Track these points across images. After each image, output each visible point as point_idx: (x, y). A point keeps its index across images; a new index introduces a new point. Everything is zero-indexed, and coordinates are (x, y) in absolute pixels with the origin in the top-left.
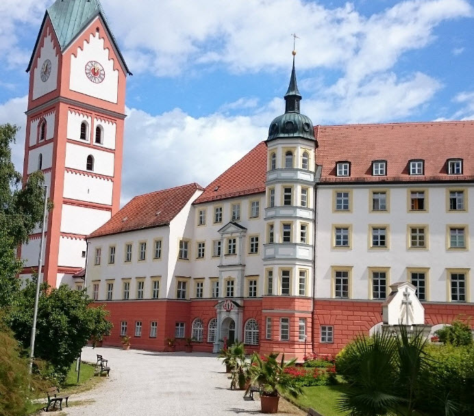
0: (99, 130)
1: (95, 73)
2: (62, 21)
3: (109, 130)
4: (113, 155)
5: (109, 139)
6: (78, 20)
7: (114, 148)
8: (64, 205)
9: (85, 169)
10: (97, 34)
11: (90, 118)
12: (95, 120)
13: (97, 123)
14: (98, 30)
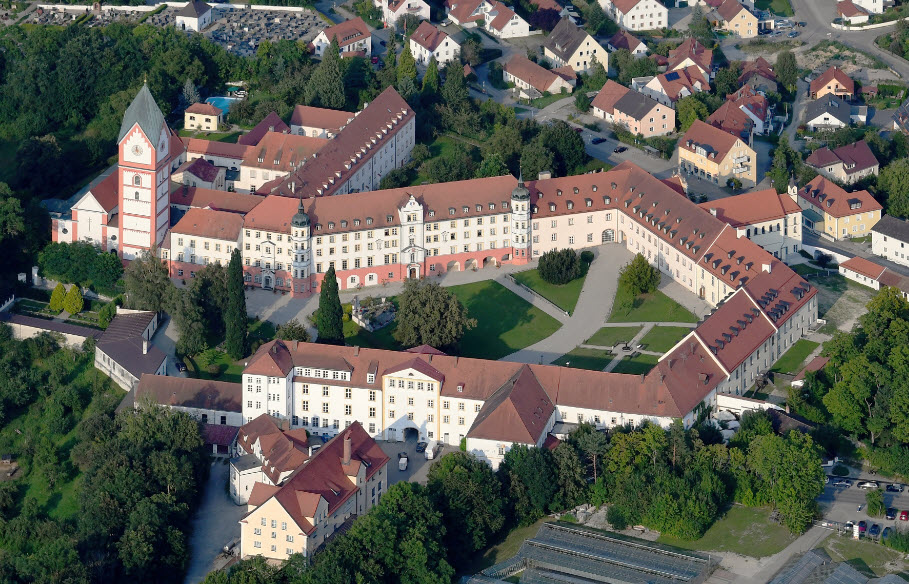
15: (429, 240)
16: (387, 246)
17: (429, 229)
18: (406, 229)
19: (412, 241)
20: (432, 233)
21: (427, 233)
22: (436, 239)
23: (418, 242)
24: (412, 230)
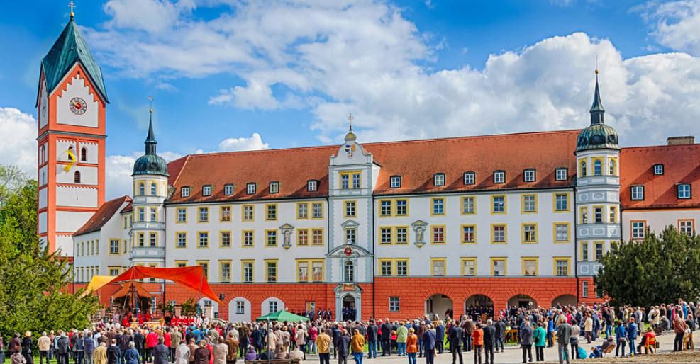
0: (84, 150)
1: (78, 107)
2: (51, 69)
3: (92, 150)
4: (96, 168)
5: (92, 156)
6: (63, 67)
7: (97, 163)
8: (57, 212)
9: (73, 182)
10: (78, 76)
11: (75, 142)
12: (80, 143)
13: (81, 145)
14: (79, 73)
15: (386, 238)
16: (303, 240)
17: (386, 211)
18: (339, 207)
19: (351, 234)
20: (394, 222)
21: (383, 222)
22: (402, 236)
23: (363, 239)
24: (351, 211)
